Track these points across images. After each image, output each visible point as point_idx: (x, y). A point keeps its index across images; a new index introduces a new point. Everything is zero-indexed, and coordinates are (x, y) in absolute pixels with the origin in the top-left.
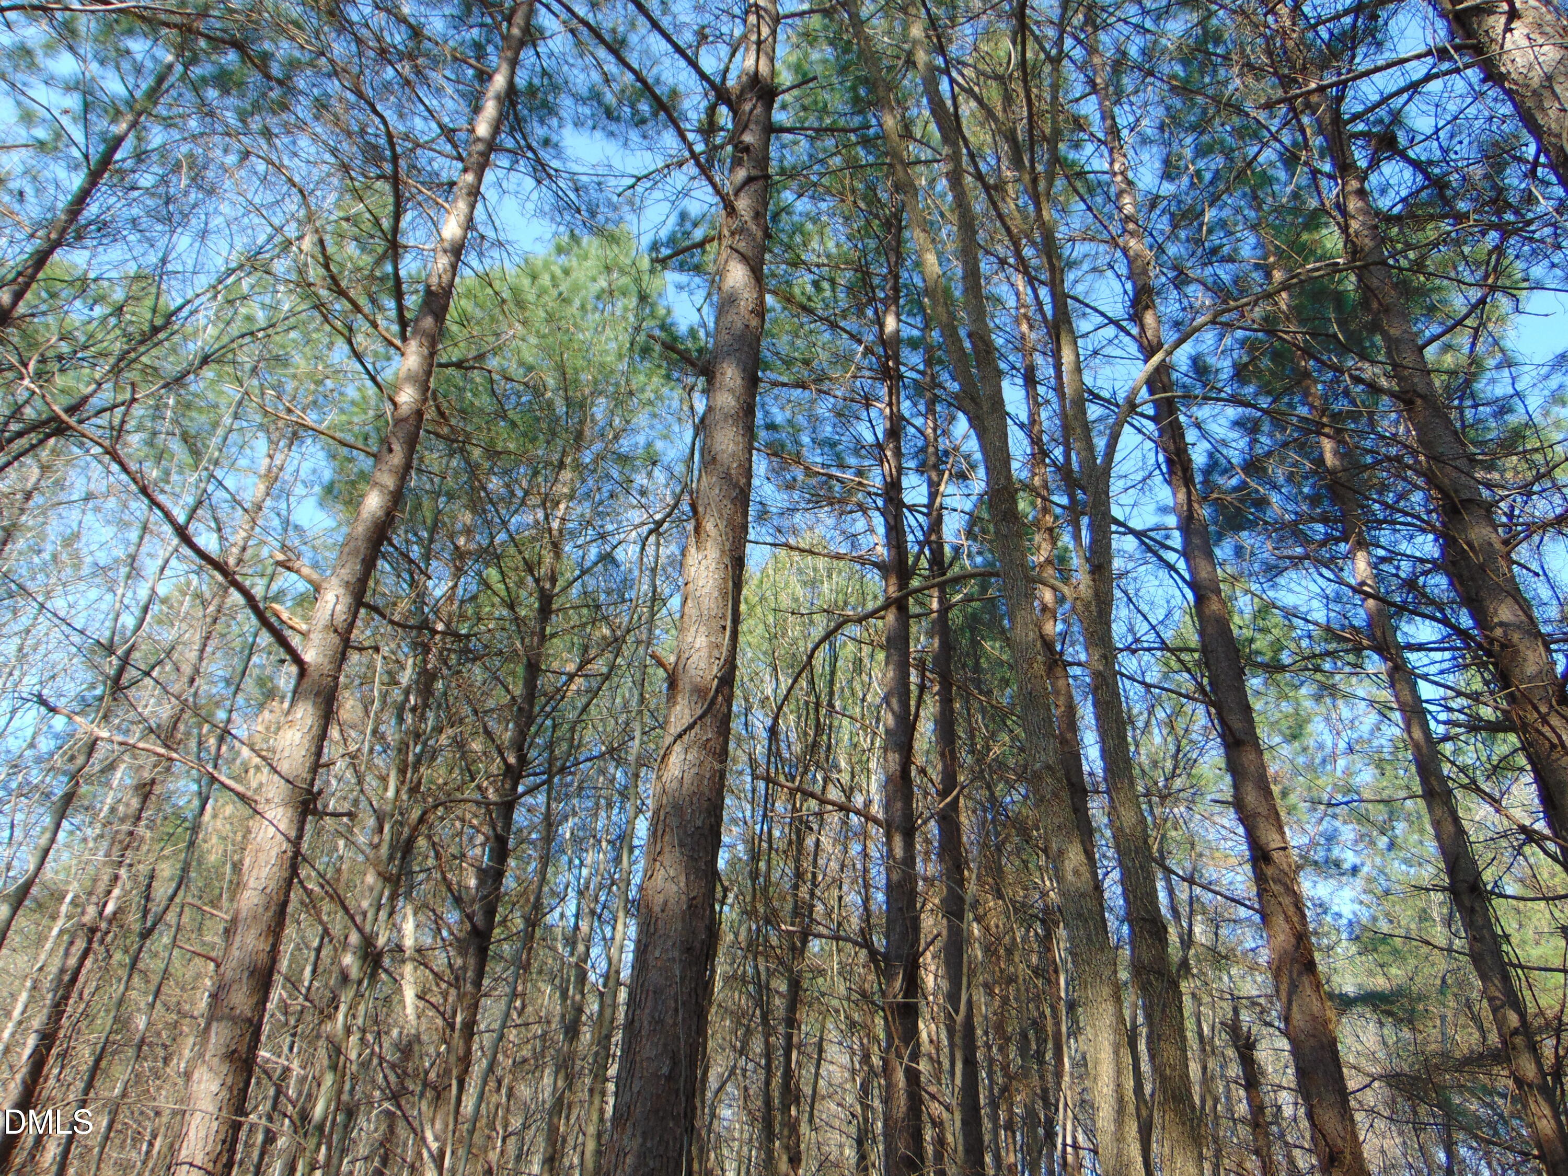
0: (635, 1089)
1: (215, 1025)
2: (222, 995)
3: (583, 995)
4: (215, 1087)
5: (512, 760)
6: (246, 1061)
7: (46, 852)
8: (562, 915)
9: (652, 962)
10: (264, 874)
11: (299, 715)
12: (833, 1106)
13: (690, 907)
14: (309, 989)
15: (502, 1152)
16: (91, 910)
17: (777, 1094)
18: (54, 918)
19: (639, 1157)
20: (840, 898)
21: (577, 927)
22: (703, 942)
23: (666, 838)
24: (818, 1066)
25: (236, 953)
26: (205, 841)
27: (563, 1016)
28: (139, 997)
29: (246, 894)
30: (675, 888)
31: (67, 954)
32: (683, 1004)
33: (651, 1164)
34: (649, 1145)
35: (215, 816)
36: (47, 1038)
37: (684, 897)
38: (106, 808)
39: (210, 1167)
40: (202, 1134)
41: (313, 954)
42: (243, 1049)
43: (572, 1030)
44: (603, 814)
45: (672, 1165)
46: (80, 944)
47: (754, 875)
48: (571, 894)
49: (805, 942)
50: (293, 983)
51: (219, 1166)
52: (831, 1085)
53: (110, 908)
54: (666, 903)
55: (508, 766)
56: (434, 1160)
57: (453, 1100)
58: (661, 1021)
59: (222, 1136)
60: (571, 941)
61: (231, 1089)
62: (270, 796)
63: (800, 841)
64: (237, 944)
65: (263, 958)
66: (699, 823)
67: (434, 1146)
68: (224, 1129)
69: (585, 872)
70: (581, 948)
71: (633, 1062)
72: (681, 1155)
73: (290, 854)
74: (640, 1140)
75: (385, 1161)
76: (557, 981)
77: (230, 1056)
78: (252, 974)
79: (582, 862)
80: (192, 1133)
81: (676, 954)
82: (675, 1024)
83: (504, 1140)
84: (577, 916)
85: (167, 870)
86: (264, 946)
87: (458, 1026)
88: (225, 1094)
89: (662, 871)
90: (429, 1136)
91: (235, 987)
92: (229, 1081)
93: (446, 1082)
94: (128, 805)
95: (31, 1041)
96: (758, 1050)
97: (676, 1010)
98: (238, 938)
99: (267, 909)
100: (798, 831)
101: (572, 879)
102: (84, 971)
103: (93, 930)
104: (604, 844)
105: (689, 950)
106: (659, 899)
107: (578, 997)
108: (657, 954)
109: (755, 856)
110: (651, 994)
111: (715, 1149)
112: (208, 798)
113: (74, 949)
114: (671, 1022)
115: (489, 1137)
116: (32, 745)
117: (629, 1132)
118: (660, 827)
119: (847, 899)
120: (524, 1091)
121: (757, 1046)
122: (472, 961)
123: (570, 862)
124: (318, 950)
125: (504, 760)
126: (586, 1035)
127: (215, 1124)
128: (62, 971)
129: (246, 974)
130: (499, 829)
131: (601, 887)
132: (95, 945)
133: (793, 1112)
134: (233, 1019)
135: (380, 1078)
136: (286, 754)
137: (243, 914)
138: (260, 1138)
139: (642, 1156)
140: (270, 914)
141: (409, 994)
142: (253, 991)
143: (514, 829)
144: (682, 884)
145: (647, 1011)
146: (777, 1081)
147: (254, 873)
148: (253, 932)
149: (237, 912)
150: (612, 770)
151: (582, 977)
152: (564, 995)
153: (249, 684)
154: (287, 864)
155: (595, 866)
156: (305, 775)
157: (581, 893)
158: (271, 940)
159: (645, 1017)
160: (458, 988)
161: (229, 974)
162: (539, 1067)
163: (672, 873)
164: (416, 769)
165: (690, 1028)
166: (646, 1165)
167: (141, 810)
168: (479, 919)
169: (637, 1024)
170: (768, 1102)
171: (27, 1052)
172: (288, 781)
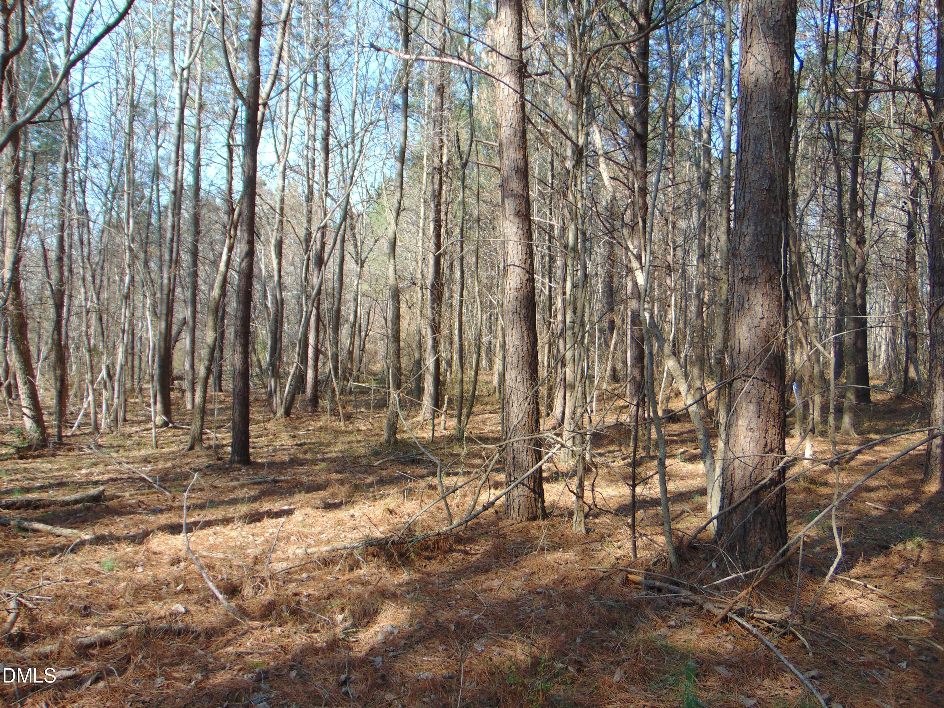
0: (747, 199)
1: (506, 200)
2: (505, 185)
3: (710, 165)
4: (515, 230)
5: (642, 21)
6: (526, 215)
7: (406, 132)
8: (690, 117)
9: (750, 121)
10: (509, 117)
11: (503, 17)
12: (890, 210)
13: (775, 79)
14: (552, 184)
15: (674, 255)
16: (436, 160)
17: (847, 206)
18: (422, 169)
19: (753, 236)
20: (896, 63)
21: (701, 124)
22: (787, 101)
23: (754, 34)
24: (877, 186)
25: (507, 162)
26: (478, 114)
27: (699, 178)
28: (472, 200)
29: (503, 129)
30: (763, 69)
31: (433, 183)
32: (775, 144)
33: (762, 239)
34: (759, 229)
35: (480, 99)
36: (438, 223)
37: (770, 74)
38: (426, 106)
39: (523, 265)
40: (515, 251)
41: (550, 165)
42: (523, 210)
43: (706, 185)
44: (709, 45)
45: (775, 239)
46: (437, 178)
47: (825, 61)
48: (694, 103)
49: (866, 103)
50: (542, 181)
51: (527, 265)
52: (887, 195)
53: (445, 160)
54: (757, 80)
55: (640, 26)
56: (636, 258)
57: (641, 229)
58: (760, 157)
59: (524, 252)
60: (698, 134)
61: (522, 229)
62: (500, 71)
63: (862, 28)
64: (505, 158)
65: (521, 163)
66: (778, 17)
67: (635, 251)
68: (524, 248)
69: (701, 88)
70: (705, 136)
71: (744, 184)
72: (780, 233)
73: (519, 103)
74: (753, 227)
75: (612, 265)
76: (693, 160)
77: (518, 214)
78: (517, 171)
79: (698, 81)
80: (510, 251)
81: (768, 113)
82: (771, 157)
83: (674, 250)
84: (700, 117)
85: (465, 135)
86: (519, 156)
87: (636, 189)
88: (520, 232)
89: (753, 59)
90: (631, 247)
91: (510, 180)
92: (521, 226)
93: (636, 221)
94: (436, 102)
95: (432, 225)
96: (833, 181)
97: (771, 148)
98: (505, 154)
99: (515, 136)
100: (860, 20)
101: (695, 95)
102: (443, 192)
103: (440, 170)
104: (712, 65)
105: (777, 108)
106: (753, 78)
107: (707, 166)
108: (754, 115)
109: (824, 48)
110: (752, 141)
111: (805, 241)
112: (472, 88)
113: (435, 181)
114: (767, 156)
115: (666, 249)
116: (381, 81)
117: (746, 223)
118: (749, 28)
119: (901, 65)
120: (682, 224)
121: (832, 178)
122: (638, 153)
123: (691, 82)
124: (552, 163)
125: (637, 23)
126: (715, 189)
127: (520, 247)
128: (434, 191)
129: (514, 172)
130: (641, 69)
131: (713, 95)
132: (444, 179)
133: (859, 214)
134: (515, 196)
135: (601, 227)
136: (502, 43)
137: (504, 141)
138: (547, 259)
139: (756, 236)
140: (518, 138)
141: (605, 176)
142: (520, 180)
143: (650, 70)
144: (768, 65)
145: (750, 152)
146: (847, 197)
147: (504, 117)
148: (512, 150)
149: (501, 140)
150: (712, 12)
151: (708, 152)
152: (698, 165)
153: (474, 14)
154: (519, 109)
155: (708, 81)
156: (516, 54)
157: (700, 101)
158: (522, 153)
159: (749, 157)
160: (633, 170)
161: (506, 174)
162: (689, 209)
163: (760, 58)
164: (581, 41)
165: (781, 157)
166: (759, 240)
167: (442, 104)
168: (639, 129)
169: (744, 162)
170: (840, 209)
171: (432, 229)
172: (507, 58)
